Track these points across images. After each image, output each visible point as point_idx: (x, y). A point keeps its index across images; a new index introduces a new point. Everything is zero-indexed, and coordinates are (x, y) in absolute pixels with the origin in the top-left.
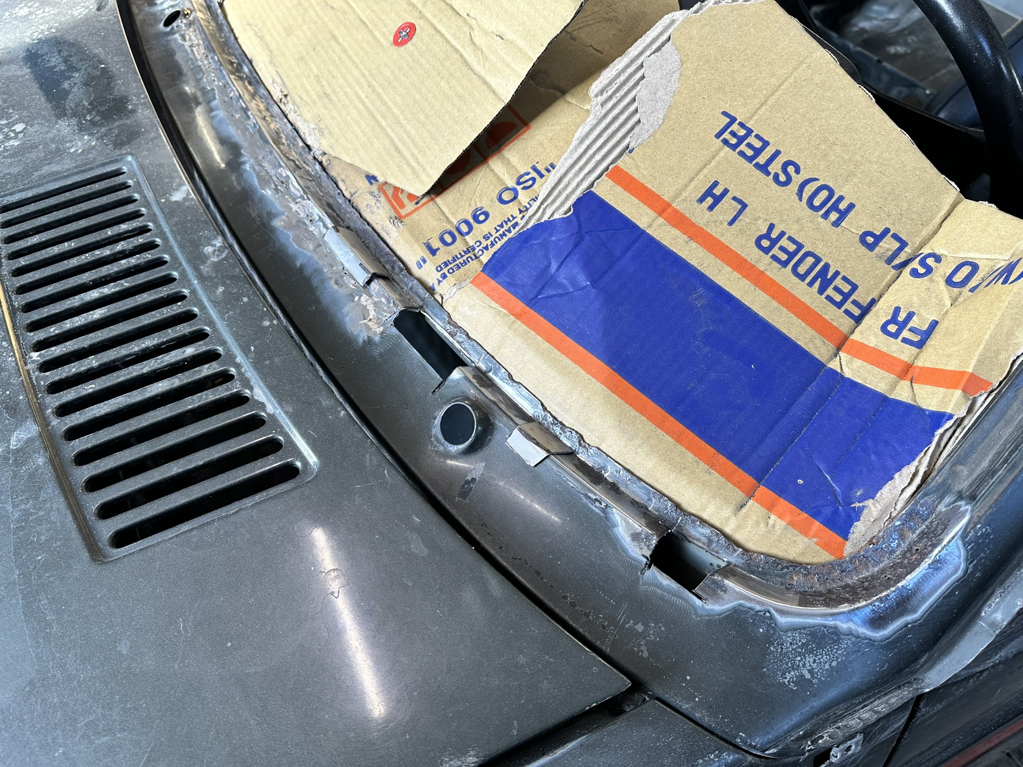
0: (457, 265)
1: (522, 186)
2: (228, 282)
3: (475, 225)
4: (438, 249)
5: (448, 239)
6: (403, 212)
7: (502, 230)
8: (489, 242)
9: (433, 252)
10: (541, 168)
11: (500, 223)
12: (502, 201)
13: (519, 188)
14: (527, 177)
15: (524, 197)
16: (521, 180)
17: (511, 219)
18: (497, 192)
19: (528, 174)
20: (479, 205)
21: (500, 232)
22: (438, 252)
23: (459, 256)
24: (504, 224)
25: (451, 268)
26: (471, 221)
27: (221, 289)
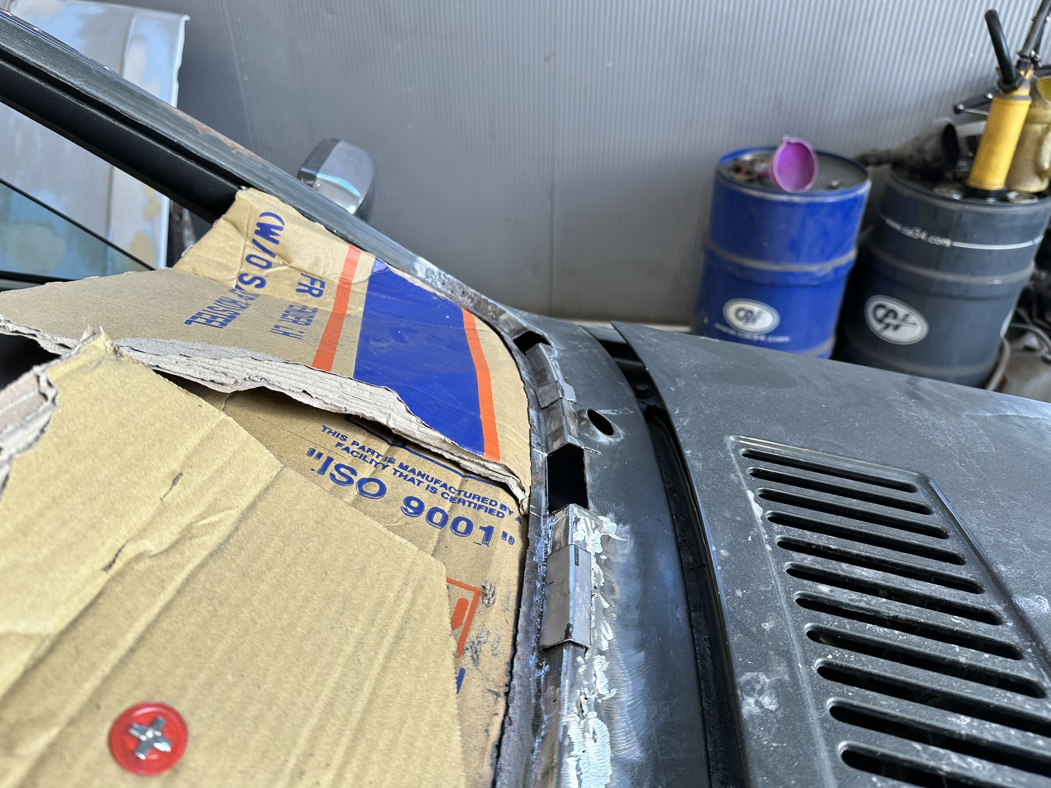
0: (482, 501)
1: (353, 477)
2: (754, 629)
3: (427, 508)
4: (481, 528)
5: (462, 526)
6: (469, 596)
7: (416, 477)
8: (437, 486)
9: (489, 531)
10: (319, 464)
11: (411, 483)
12: (383, 490)
13: (356, 479)
14: (338, 476)
15: (365, 471)
16: (345, 480)
17: (398, 474)
18: (372, 501)
19: (332, 476)
20: (401, 514)
21: (420, 478)
22: (486, 526)
23: (473, 505)
24: (408, 478)
25: (490, 504)
26: (425, 513)
27: (767, 626)
